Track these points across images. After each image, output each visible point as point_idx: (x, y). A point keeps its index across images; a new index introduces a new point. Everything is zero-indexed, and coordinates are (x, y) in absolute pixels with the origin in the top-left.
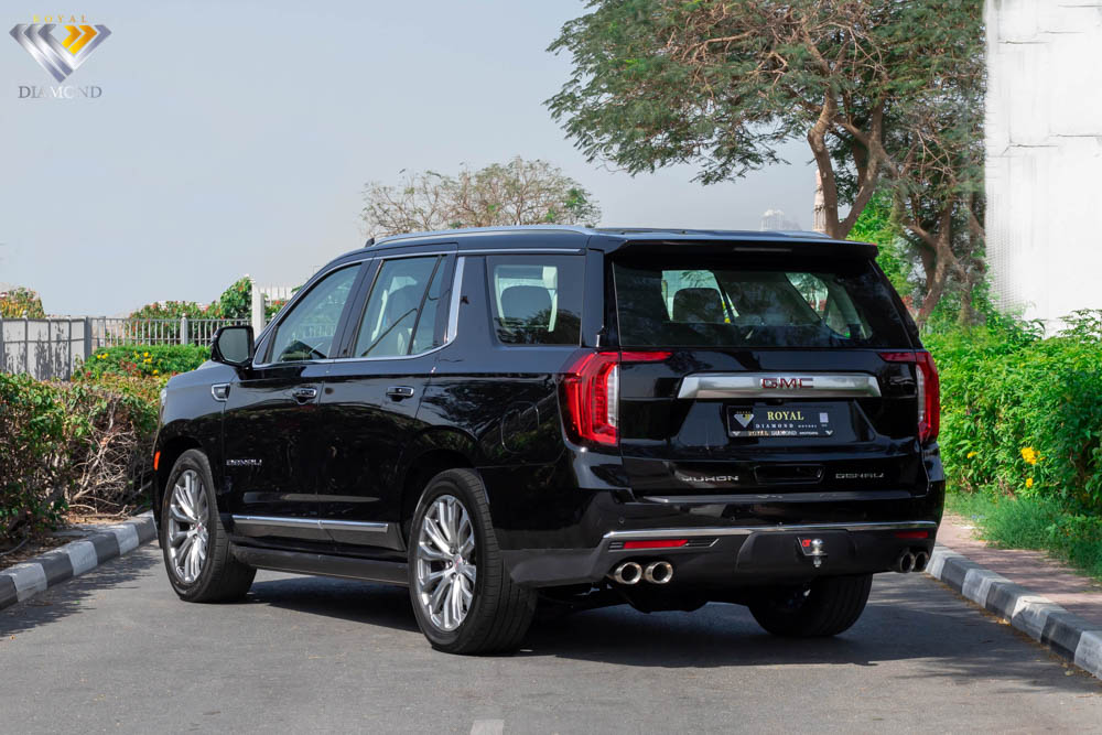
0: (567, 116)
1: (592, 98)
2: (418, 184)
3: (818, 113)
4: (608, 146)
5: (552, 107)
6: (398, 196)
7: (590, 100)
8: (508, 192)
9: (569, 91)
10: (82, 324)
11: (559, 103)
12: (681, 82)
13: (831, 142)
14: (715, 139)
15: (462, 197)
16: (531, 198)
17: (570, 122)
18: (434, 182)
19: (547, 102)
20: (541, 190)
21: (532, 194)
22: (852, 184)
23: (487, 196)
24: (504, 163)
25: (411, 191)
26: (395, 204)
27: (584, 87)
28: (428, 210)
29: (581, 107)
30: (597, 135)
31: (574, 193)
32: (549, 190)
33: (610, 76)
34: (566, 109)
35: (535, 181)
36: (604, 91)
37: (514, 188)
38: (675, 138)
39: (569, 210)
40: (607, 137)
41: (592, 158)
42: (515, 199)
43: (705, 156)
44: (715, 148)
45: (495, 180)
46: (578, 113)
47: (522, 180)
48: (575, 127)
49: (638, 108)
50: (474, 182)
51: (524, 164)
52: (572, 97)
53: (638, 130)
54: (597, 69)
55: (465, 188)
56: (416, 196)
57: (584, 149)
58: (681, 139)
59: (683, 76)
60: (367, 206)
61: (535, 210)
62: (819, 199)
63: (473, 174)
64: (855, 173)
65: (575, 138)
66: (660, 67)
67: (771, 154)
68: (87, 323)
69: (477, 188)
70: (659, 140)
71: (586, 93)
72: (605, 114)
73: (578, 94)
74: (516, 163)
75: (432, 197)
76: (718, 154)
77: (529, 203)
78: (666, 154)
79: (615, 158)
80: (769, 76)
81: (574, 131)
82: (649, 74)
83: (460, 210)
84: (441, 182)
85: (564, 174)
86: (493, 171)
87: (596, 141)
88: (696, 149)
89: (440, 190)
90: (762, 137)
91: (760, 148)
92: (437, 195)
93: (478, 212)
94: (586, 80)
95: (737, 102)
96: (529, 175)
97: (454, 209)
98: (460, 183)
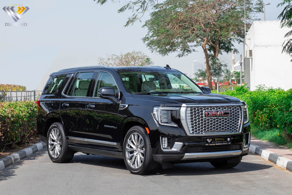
0: (147, 42)
1: (152, 38)
2: (111, 57)
3: (204, 41)
4: (156, 49)
5: (143, 40)
6: (106, 60)
7: (152, 39)
8: (132, 59)
9: (147, 36)
10: (33, 92)
11: (145, 39)
12: (173, 34)
13: (207, 47)
14: (181, 46)
15: (121, 60)
16: (137, 60)
17: (147, 43)
18: (114, 57)
19: (142, 39)
20: (139, 58)
21: (137, 59)
22: (212, 56)
23: (127, 60)
24: (131, 52)
25: (109, 59)
26: (105, 62)
27: (150, 36)
28: (113, 64)
29: (150, 40)
30: (154, 46)
31: (147, 59)
32: (141, 58)
33: (156, 33)
34: (146, 41)
35: (138, 56)
36: (155, 36)
37: (133, 58)
38: (171, 46)
39: (146, 63)
40: (156, 47)
41: (152, 52)
42: (134, 61)
43: (179, 51)
44: (180, 49)
45: (129, 56)
46: (149, 41)
47: (135, 56)
48: (149, 45)
49: (163, 40)
50: (124, 57)
51: (136, 52)
52: (148, 38)
53: (163, 45)
54: (153, 32)
55: (122, 58)
56: (110, 60)
57: (151, 50)
58: (173, 47)
59: (173, 33)
60: (99, 63)
61: (138, 63)
62: (205, 60)
63: (123, 55)
64: (213, 54)
65: (149, 47)
66: (168, 31)
67: (194, 50)
68: (34, 92)
69: (124, 58)
70: (168, 47)
71: (151, 37)
72: (155, 42)
73: (149, 37)
74: (134, 52)
75: (114, 61)
76: (181, 50)
77: (137, 61)
78: (170, 50)
79: (158, 52)
80: (193, 33)
81: (148, 46)
82: (165, 33)
83: (121, 63)
84: (116, 57)
85: (145, 55)
86: (128, 54)
87: (153, 48)
88: (176, 49)
89: (116, 59)
90: (192, 46)
91: (191, 48)
92: (115, 60)
93: (125, 64)
94: (151, 34)
95: (185, 38)
96: (137, 55)
97: (119, 63)
98: (121, 57)
